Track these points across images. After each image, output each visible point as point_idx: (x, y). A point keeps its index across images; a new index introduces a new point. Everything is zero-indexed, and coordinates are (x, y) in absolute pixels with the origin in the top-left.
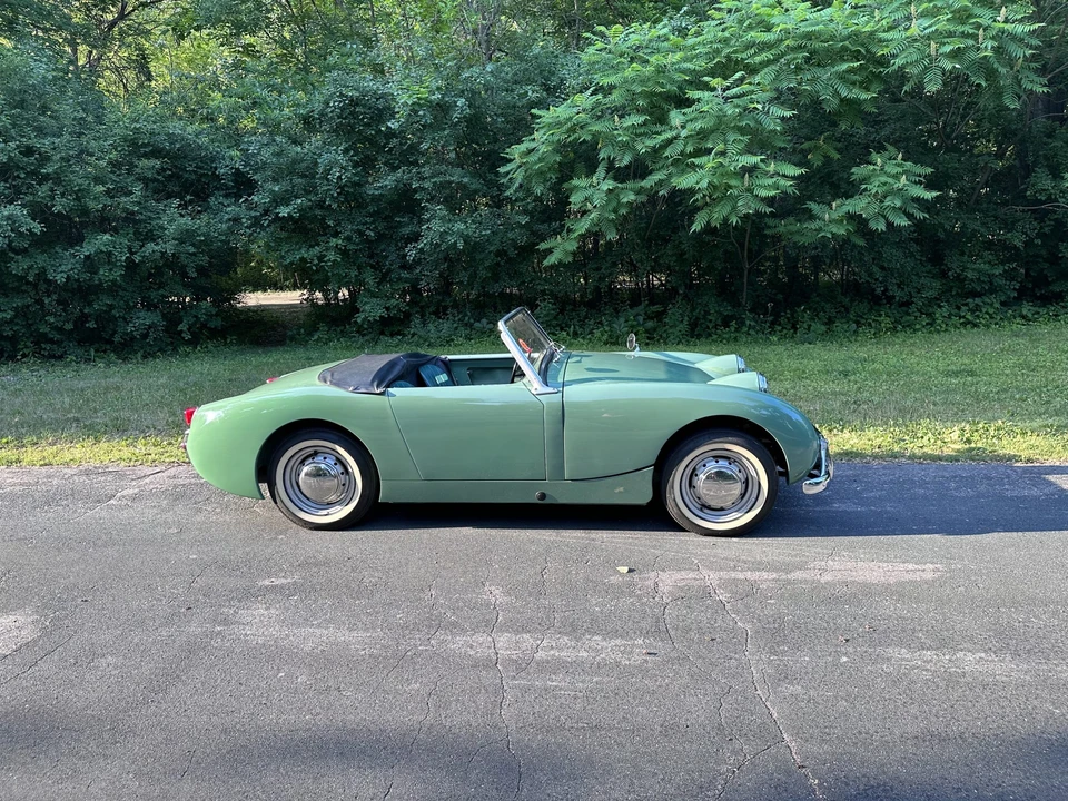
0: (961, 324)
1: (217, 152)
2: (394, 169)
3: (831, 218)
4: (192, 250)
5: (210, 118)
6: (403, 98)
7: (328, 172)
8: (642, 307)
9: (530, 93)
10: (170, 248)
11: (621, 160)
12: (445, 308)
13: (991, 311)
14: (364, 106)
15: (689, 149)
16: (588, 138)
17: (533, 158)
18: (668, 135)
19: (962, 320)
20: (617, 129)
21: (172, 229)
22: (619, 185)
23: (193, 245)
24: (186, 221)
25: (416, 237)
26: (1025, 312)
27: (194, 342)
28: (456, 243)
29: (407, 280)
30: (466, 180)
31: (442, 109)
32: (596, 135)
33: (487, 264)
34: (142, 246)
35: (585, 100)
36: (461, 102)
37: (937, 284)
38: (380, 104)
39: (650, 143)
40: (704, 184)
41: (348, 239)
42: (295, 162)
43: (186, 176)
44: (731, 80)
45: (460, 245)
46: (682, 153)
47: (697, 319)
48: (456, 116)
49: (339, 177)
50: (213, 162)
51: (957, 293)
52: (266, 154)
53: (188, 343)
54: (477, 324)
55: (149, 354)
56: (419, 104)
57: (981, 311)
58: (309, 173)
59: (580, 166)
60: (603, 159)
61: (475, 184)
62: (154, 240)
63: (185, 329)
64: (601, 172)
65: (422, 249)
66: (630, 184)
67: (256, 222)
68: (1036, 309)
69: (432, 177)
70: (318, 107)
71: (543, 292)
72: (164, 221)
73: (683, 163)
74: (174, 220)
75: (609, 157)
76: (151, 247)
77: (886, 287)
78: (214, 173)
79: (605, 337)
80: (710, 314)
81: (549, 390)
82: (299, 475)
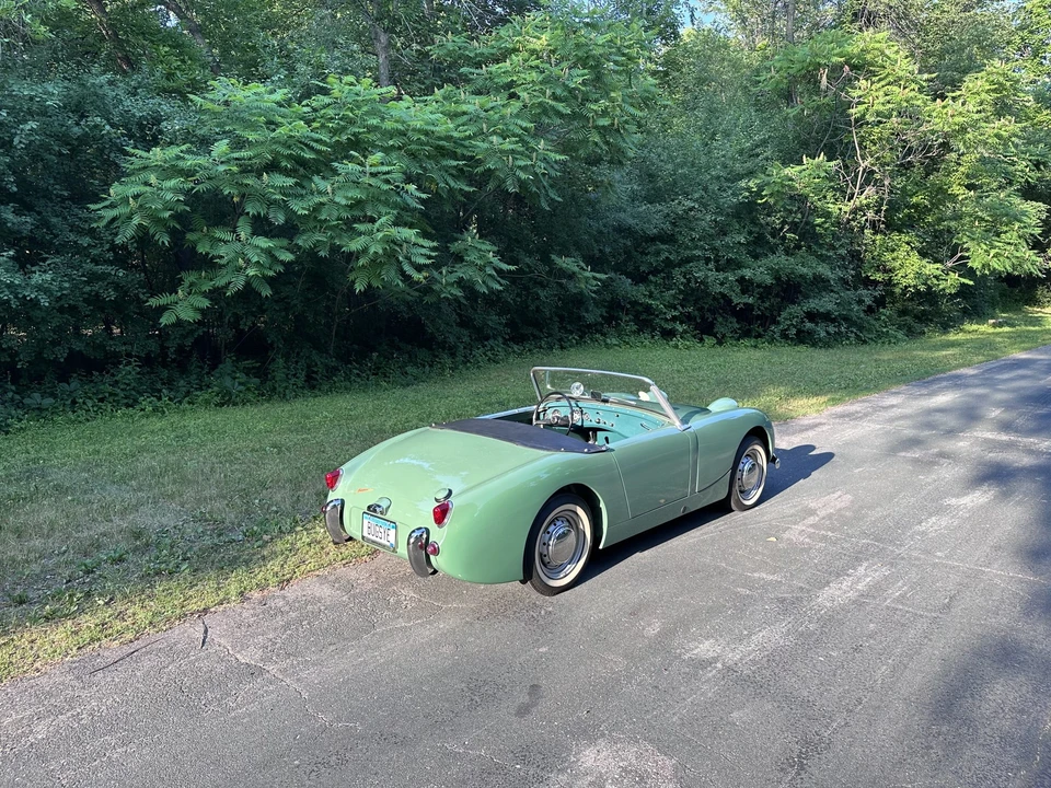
8: (229, 363)
11: (275, 218)
15: (346, 215)
20: (265, 186)
28: (37, 298)
39: (305, 205)
59: (198, 218)
64: (243, 228)
66: (284, 242)
79: (219, 398)
81: (687, 426)
82: (544, 544)
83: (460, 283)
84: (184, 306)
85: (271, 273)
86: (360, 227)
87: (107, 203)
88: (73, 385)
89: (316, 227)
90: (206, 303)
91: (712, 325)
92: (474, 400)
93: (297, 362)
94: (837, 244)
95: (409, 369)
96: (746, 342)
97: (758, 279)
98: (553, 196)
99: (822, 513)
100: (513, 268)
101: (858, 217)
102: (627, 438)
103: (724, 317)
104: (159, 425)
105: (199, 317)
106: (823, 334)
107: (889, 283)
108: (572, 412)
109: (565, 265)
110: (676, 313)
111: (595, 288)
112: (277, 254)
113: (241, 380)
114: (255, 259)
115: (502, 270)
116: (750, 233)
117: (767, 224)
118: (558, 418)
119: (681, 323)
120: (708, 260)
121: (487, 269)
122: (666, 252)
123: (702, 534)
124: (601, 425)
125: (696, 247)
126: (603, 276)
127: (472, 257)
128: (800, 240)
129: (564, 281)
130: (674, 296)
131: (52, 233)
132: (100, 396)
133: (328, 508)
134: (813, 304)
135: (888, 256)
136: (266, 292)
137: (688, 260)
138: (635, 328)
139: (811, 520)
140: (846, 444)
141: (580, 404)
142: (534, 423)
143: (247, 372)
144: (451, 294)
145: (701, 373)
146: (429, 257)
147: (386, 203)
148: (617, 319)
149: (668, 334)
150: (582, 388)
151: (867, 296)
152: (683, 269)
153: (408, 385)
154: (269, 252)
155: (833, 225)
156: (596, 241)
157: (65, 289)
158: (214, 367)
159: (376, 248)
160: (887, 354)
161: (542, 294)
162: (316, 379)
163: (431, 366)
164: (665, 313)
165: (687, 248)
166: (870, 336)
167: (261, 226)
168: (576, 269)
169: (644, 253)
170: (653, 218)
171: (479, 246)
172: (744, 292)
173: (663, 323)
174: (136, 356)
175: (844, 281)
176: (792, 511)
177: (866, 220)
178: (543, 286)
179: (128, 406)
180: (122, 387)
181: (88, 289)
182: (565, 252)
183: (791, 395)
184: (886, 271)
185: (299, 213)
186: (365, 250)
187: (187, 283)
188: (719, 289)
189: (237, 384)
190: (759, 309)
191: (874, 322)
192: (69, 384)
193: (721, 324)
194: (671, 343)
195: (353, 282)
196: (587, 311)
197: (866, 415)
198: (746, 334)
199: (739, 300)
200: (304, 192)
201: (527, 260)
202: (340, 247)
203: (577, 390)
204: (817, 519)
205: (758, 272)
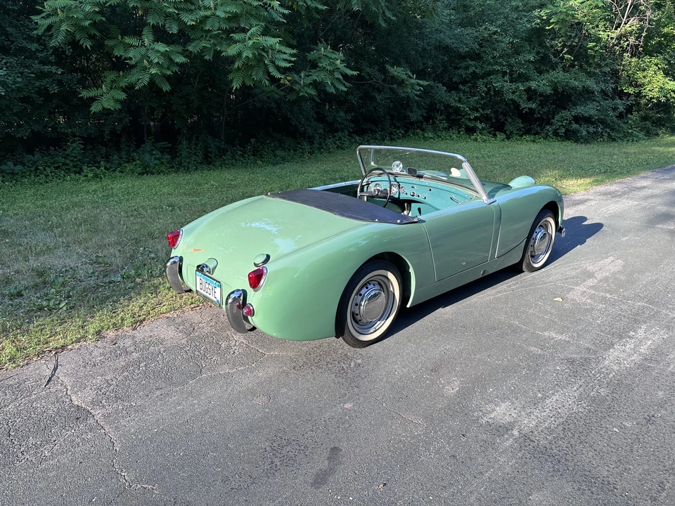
15: (225, 26)
22: (171, 49)
39: (193, 17)
79: (141, 169)
81: (492, 200)
82: (357, 305)
83: (315, 84)
84: (107, 98)
85: (169, 73)
86: (236, 36)
87: (43, 15)
88: (36, 156)
89: (202, 36)
90: (123, 96)
91: (503, 124)
92: (323, 176)
93: (196, 145)
94: (603, 64)
95: (279, 152)
96: (528, 137)
97: (541, 90)
98: (389, 15)
99: (599, 276)
100: (355, 73)
101: (622, 42)
102: (438, 210)
103: (512, 119)
104: (94, 187)
105: (119, 106)
106: (585, 133)
107: (638, 95)
108: (391, 185)
109: (396, 73)
110: (478, 115)
111: (418, 93)
112: (173, 57)
113: (157, 156)
114: (156, 61)
115: (346, 75)
116: (538, 53)
117: (552, 47)
118: (379, 191)
119: (481, 123)
120: (504, 74)
121: (335, 74)
122: (473, 66)
123: (497, 293)
124: (415, 198)
125: (496, 63)
126: (425, 83)
127: (324, 64)
128: (574, 61)
129: (395, 86)
130: (477, 102)
131: (9, 40)
132: (56, 165)
133: (168, 264)
134: (580, 110)
135: (640, 74)
136: (166, 87)
137: (489, 74)
138: (446, 125)
139: (590, 282)
140: (613, 216)
141: (398, 179)
142: (359, 194)
143: (162, 151)
144: (307, 93)
145: (494, 159)
146: (290, 62)
147: (258, 17)
148: (433, 118)
149: (470, 131)
150: (401, 166)
151: (621, 105)
152: (485, 81)
153: (277, 164)
154: (166, 55)
155: (601, 48)
156: (421, 57)
157: (19, 83)
158: (138, 146)
159: (247, 53)
160: (632, 148)
161: (378, 97)
162: (211, 157)
163: (295, 150)
164: (469, 115)
165: (490, 64)
166: (618, 135)
167: (161, 35)
168: (405, 77)
169: (456, 68)
170: (465, 39)
171: (329, 55)
172: (529, 99)
173: (467, 122)
174: (79, 137)
175: (604, 93)
176: (574, 273)
177: (628, 45)
178: (380, 91)
179: (76, 173)
180: (71, 159)
181: (38, 84)
182: (396, 63)
183: (562, 177)
184: (637, 86)
185: (189, 24)
186: (239, 54)
187: (108, 80)
188: (511, 96)
189: (153, 159)
190: (539, 113)
191: (623, 125)
192: (34, 156)
193: (510, 123)
194: (472, 137)
195: (231, 81)
196: (411, 111)
197: (624, 193)
198: (528, 132)
199: (525, 105)
200: (193, 7)
201: (368, 70)
202: (220, 52)
203: (397, 167)
204: (595, 281)
205: (541, 84)
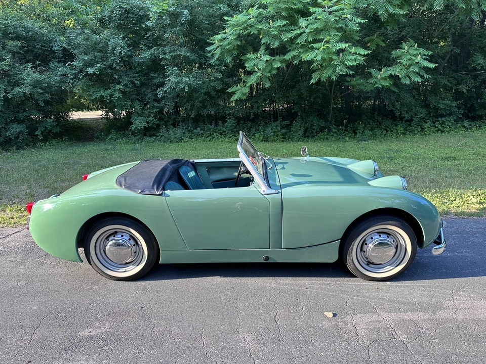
0: (436, 130)
1: (53, 38)
2: (150, 48)
3: (380, 77)
4: (41, 91)
5: (48, 19)
6: (154, 9)
7: (114, 49)
8: (279, 122)
9: (222, 8)
10: (28, 90)
11: (273, 45)
12: (178, 122)
13: (450, 124)
14: (133, 14)
15: (310, 39)
16: (256, 32)
17: (225, 43)
18: (299, 31)
19: (436, 129)
20: (271, 28)
21: (28, 80)
22: (272, 58)
23: (41, 88)
24: (37, 76)
25: (162, 85)
26: (465, 125)
27: (45, 140)
28: (184, 88)
29: (157, 108)
30: (188, 54)
31: (175, 16)
32: (259, 31)
33: (200, 99)
34: (12, 89)
35: (254, 12)
36: (186, 12)
37: (424, 111)
38: (141, 13)
39: (289, 35)
40: (319, 58)
41: (126, 85)
42: (96, 44)
43: (36, 51)
44: (333, 2)
45: (186, 89)
46: (306, 41)
47: (307, 128)
48: (183, 20)
49: (120, 53)
50: (50, 43)
51: (433, 115)
52: (80, 39)
53: (42, 141)
54: (195, 131)
55: (20, 147)
56: (163, 13)
57: (445, 124)
58: (103, 50)
59: (250, 48)
60: (264, 44)
61: (193, 57)
62: (18, 86)
63: (39, 134)
64: (262, 50)
65: (166, 91)
66: (277, 58)
67: (76, 77)
68: (470, 123)
69: (170, 53)
70: (107, 14)
71: (229, 114)
72: (24, 76)
73: (307, 47)
74: (29, 75)
75: (267, 43)
76: (17, 89)
77: (401, 112)
78: (51, 49)
79: (261, 138)
80: (314, 126)
81: (273, 192)
84: (240, 92)
85: (268, 75)
88: (212, 126)
89: (296, 47)
90: (247, 91)
105: (245, 97)
112: (273, 64)
114: (261, 67)
121: (411, 68)
136: (268, 85)
143: (285, 126)
144: (382, 85)
171: (411, 52)
185: (284, 40)
187: (242, 81)
